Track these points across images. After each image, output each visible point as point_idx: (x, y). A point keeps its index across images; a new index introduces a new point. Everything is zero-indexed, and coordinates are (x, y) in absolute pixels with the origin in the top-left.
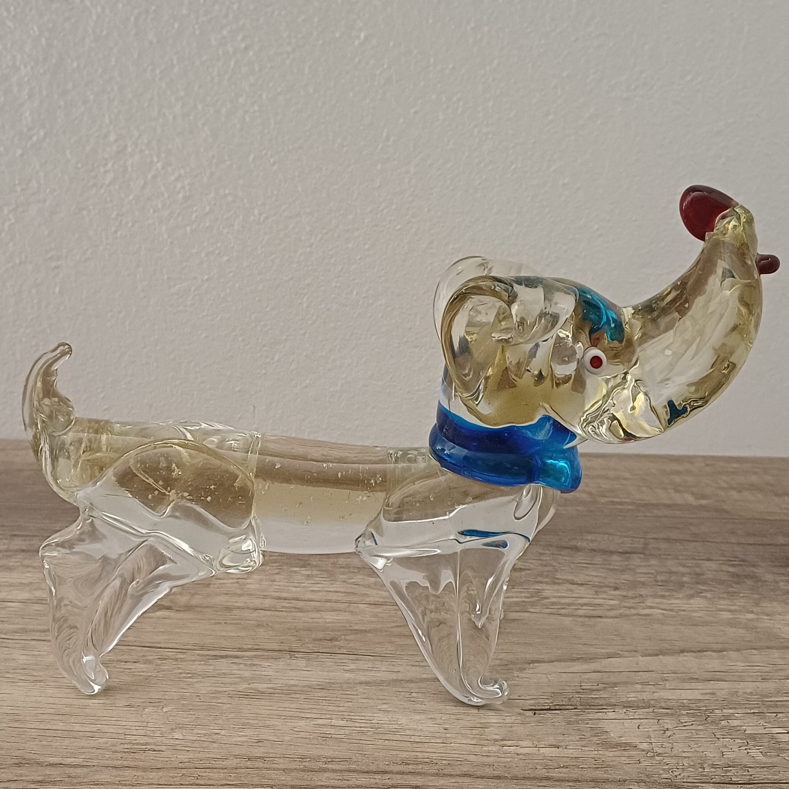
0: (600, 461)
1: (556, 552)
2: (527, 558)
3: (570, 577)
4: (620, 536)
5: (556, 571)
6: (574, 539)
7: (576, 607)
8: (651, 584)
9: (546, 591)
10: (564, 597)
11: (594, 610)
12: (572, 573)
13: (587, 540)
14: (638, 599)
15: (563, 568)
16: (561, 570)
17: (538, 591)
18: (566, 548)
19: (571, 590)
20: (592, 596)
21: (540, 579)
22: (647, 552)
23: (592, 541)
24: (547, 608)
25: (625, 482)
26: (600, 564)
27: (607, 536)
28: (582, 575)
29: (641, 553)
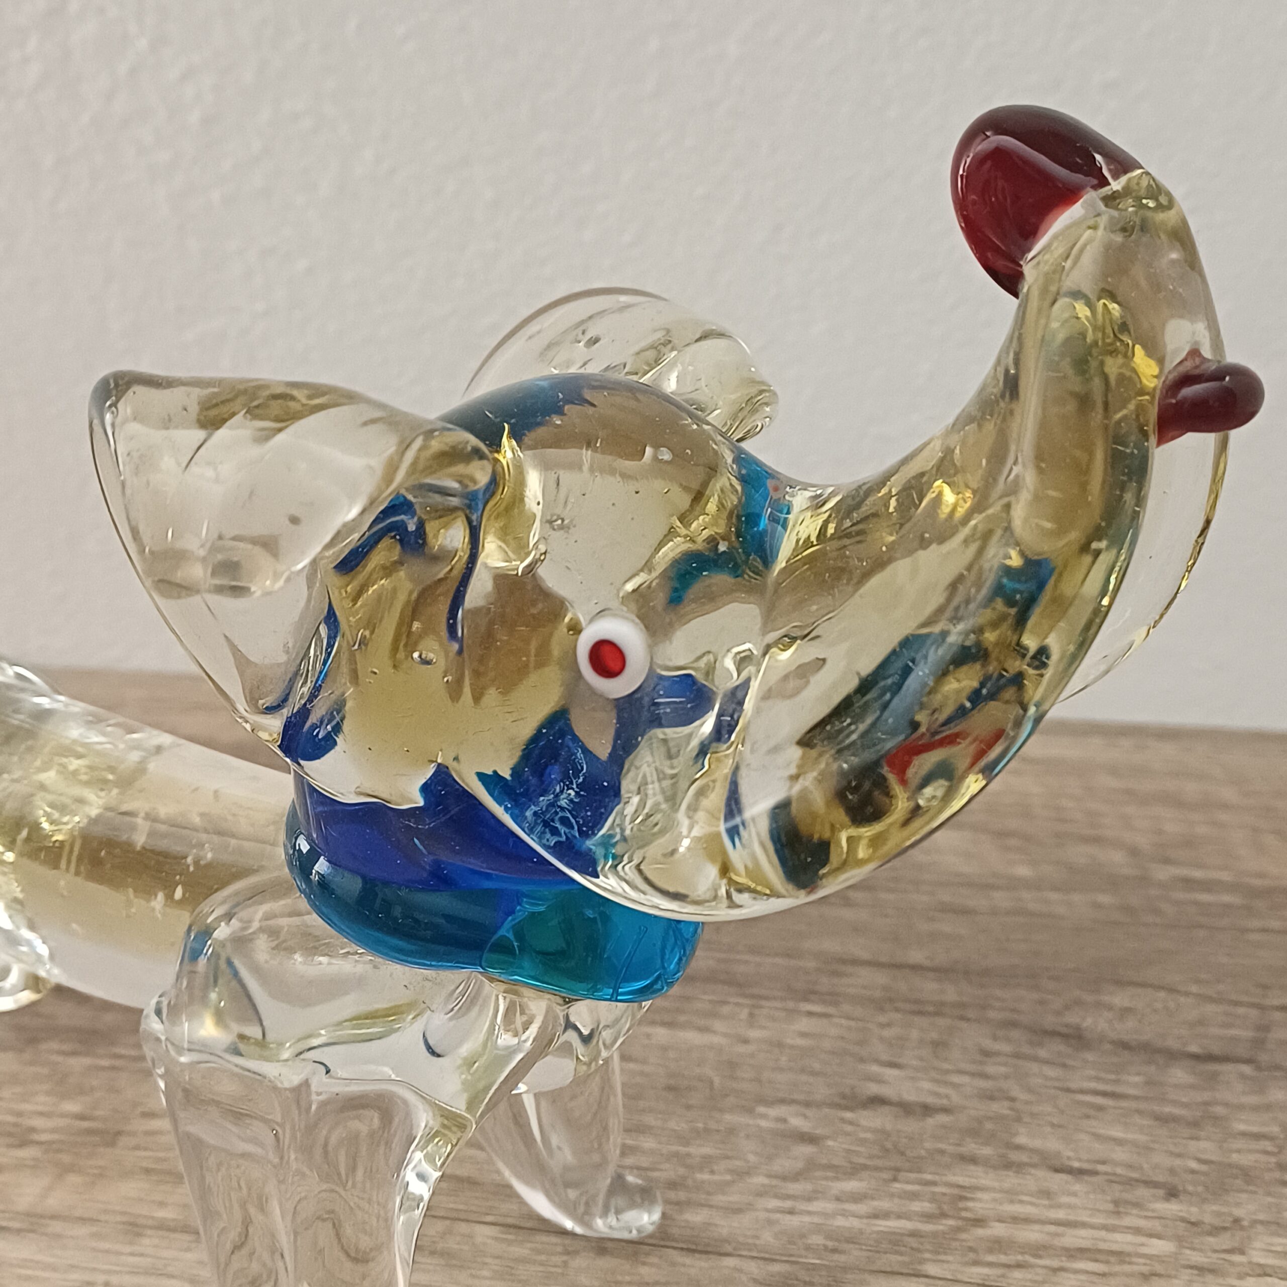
0: (1169, 749)
1: (1026, 1050)
2: (946, 1066)
3: (1052, 1144)
4: (1198, 996)
5: (1019, 1119)
6: (1078, 1003)
7: (1055, 1263)
8: (1267, 1176)
9: (979, 1195)
10: (1027, 1220)
11: (1104, 1275)
12: (1060, 1126)
13: (1110, 1008)
14: (1228, 1235)
15: (1036, 1109)
16: (1033, 1115)
17: (962, 1195)
18: (1054, 1034)
19: (1046, 1194)
20: (1099, 1220)
21: (971, 1147)
22: (1264, 1057)
23: (1125, 1012)
24: (976, 1263)
25: (1223, 817)
26: (1136, 1098)
27: (1162, 994)
28: (1082, 1136)
29: (1248, 1061)
